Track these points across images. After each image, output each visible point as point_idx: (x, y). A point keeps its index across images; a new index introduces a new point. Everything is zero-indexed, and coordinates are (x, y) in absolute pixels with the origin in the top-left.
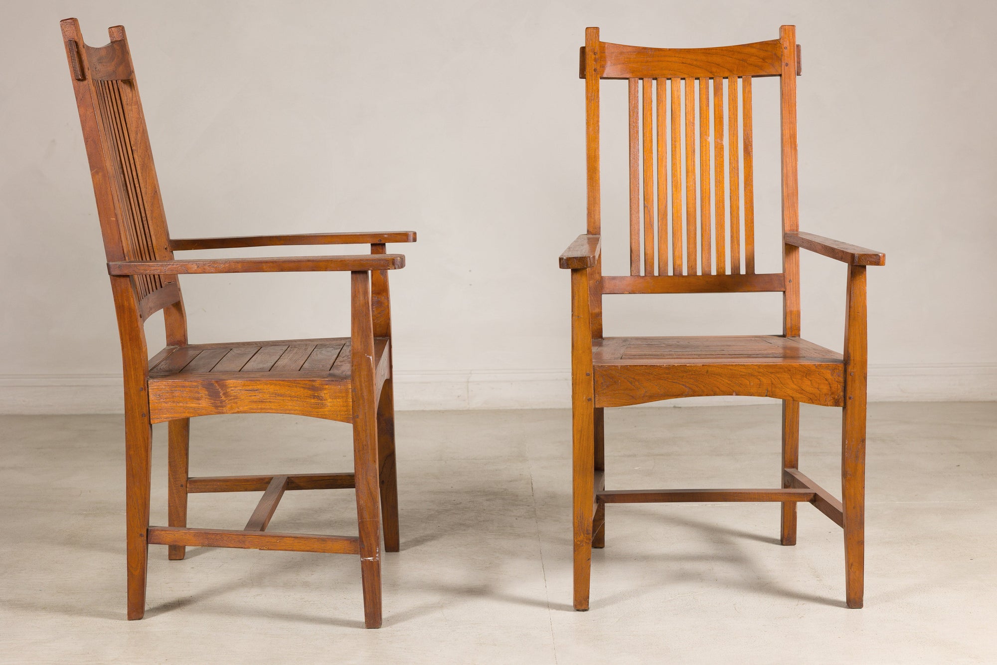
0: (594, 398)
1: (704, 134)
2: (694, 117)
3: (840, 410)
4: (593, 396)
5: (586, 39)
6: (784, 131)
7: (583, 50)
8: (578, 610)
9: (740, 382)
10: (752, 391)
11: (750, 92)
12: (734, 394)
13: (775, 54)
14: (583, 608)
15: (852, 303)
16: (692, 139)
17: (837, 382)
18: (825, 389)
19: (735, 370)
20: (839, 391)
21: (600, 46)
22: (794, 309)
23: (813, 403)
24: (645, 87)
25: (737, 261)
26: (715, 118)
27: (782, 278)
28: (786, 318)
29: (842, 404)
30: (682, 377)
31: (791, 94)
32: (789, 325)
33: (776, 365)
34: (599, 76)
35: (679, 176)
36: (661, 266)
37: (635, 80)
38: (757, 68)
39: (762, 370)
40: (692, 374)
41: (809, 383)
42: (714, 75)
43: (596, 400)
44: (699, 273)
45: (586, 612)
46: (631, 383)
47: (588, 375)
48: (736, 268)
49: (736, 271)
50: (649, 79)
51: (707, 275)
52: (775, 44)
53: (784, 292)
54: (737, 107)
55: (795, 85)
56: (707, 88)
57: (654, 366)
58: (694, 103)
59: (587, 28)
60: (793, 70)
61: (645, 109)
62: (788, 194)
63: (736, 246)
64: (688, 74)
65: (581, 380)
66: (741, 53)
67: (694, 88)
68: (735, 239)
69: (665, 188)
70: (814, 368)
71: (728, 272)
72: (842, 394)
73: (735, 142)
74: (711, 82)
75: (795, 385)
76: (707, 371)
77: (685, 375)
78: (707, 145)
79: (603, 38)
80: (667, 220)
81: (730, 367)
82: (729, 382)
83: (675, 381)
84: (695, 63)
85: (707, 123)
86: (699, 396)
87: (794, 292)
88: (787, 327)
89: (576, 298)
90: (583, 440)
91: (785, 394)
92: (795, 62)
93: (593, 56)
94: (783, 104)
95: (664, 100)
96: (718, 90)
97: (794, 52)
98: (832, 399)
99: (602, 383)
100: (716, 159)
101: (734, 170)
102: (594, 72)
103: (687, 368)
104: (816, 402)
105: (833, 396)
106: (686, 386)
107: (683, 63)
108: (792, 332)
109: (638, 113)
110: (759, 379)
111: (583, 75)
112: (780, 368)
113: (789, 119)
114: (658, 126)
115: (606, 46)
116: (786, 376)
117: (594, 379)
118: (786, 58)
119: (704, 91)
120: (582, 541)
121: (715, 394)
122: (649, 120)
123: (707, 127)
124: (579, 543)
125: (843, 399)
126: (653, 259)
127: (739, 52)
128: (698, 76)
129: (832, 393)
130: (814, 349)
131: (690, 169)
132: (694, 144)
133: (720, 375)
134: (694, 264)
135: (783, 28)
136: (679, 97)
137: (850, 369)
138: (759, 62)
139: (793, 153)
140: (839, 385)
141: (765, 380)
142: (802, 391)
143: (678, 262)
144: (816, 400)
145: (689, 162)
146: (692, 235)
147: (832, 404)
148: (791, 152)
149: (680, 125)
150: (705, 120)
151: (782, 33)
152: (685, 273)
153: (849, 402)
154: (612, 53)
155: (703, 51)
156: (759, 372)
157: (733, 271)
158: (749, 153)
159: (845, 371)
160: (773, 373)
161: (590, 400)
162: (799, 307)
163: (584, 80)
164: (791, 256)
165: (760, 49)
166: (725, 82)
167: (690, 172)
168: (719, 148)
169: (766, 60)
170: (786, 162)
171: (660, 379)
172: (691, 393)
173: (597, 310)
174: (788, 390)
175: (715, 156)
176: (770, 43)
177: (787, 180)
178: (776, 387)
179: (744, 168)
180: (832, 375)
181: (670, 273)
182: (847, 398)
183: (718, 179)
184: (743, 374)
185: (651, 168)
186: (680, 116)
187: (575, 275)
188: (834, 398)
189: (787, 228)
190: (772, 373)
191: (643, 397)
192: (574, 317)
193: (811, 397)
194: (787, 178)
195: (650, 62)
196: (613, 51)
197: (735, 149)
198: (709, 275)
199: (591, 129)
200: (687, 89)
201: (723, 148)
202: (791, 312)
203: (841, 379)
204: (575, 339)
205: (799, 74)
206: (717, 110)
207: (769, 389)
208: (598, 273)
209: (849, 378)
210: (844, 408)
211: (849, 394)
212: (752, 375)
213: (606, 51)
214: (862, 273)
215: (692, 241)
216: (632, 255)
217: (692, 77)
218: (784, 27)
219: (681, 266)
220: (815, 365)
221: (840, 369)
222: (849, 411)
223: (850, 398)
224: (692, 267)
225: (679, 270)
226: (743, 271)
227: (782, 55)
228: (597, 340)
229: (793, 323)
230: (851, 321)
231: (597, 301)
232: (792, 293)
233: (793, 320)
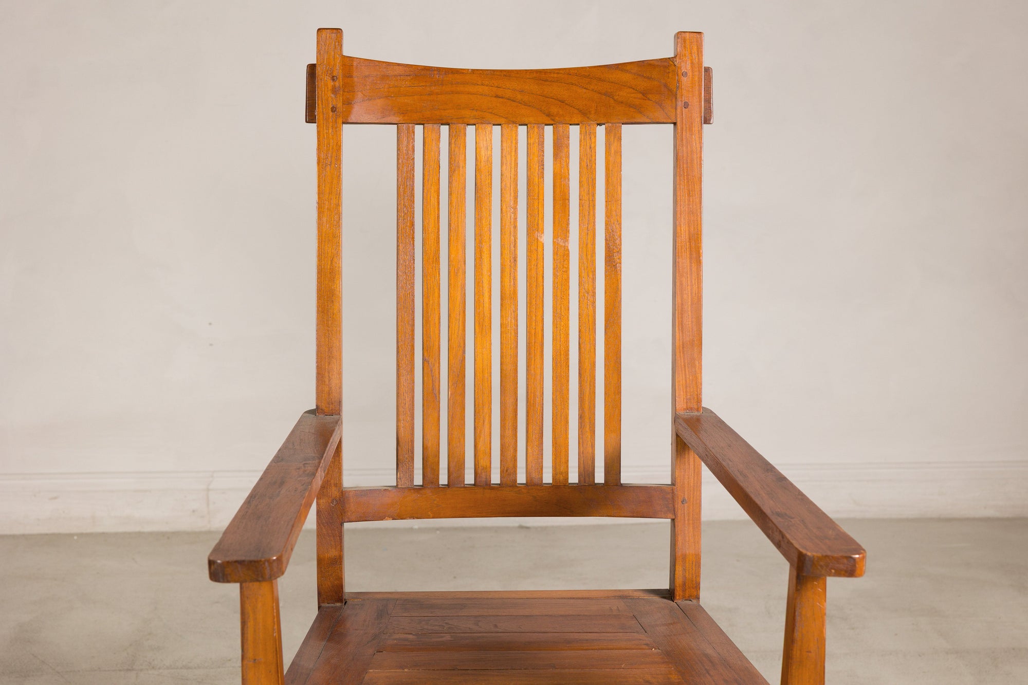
1: (534, 228)
2: (516, 198)
5: (319, 52)
6: (678, 228)
7: (312, 69)
11: (619, 153)
13: (666, 86)
16: (512, 238)
21: (344, 65)
22: (690, 551)
24: (427, 140)
25: (590, 462)
26: (554, 200)
27: (670, 496)
28: (674, 565)
31: (692, 160)
32: (679, 577)
34: (340, 121)
35: (487, 305)
36: (451, 469)
37: (408, 129)
38: (632, 109)
42: (553, 120)
44: (521, 478)
48: (587, 471)
49: (587, 479)
50: (435, 126)
51: (533, 484)
52: (665, 67)
53: (673, 520)
54: (594, 180)
55: (701, 143)
56: (541, 144)
58: (516, 171)
59: (319, 30)
60: (696, 114)
61: (426, 179)
62: (683, 345)
63: (588, 435)
64: (506, 118)
66: (603, 81)
67: (517, 143)
68: (587, 421)
69: (461, 327)
71: (573, 478)
73: (589, 245)
74: (549, 131)
78: (540, 249)
79: (350, 49)
80: (464, 385)
84: (519, 97)
85: (540, 209)
87: (691, 522)
88: (676, 581)
89: (250, 624)
92: (700, 101)
93: (331, 83)
94: (678, 178)
95: (461, 164)
96: (560, 146)
97: (700, 79)
100: (555, 276)
101: (587, 295)
102: (331, 114)
107: (497, 96)
108: (684, 591)
109: (413, 189)
111: (311, 117)
113: (689, 205)
114: (450, 213)
115: (355, 63)
118: (684, 92)
119: (535, 149)
122: (433, 201)
123: (540, 216)
126: (437, 455)
127: (600, 80)
128: (526, 120)
131: (508, 292)
132: (515, 246)
134: (511, 465)
135: (680, 36)
136: (489, 161)
138: (635, 98)
139: (694, 269)
143: (482, 463)
145: (507, 280)
146: (510, 414)
148: (691, 266)
149: (490, 210)
150: (536, 204)
151: (679, 45)
152: (496, 479)
154: (366, 77)
155: (535, 75)
157: (582, 479)
158: (615, 266)
162: (699, 549)
163: (314, 125)
164: (686, 456)
165: (640, 75)
166: (574, 132)
167: (508, 298)
168: (562, 256)
169: (650, 96)
170: (681, 284)
173: (333, 553)
175: (554, 269)
176: (657, 63)
177: (682, 318)
179: (606, 293)
181: (469, 479)
183: (559, 311)
185: (436, 290)
186: (490, 194)
189: (681, 405)
192: (245, 662)
194: (682, 314)
195: (437, 94)
196: (367, 74)
197: (589, 257)
198: (540, 485)
199: (325, 219)
200: (504, 145)
201: (568, 255)
202: (684, 557)
205: (707, 121)
206: (558, 184)
208: (336, 485)
213: (355, 74)
215: (509, 424)
216: (399, 449)
217: (514, 122)
218: (683, 35)
219: (488, 469)
224: (508, 470)
225: (484, 477)
226: (600, 478)
227: (678, 88)
228: (332, 607)
229: (687, 575)
230: (794, 667)
231: (334, 536)
232: (686, 522)
233: (687, 571)
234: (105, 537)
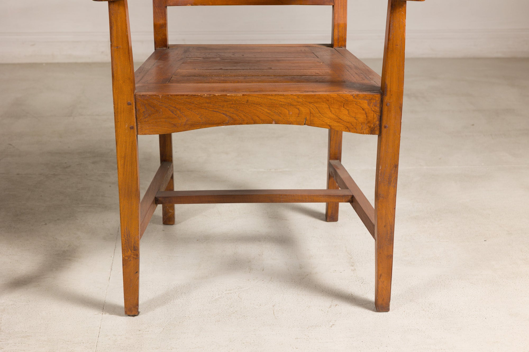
0: (137, 125)
3: (375, 138)
4: (135, 124)
8: (129, 316)
9: (279, 111)
10: (292, 119)
12: (273, 122)
14: (133, 314)
15: (390, 36)
17: (374, 111)
18: (361, 118)
19: (275, 100)
20: (375, 120)
22: (341, 22)
23: (350, 131)
28: (334, 30)
29: (377, 132)
30: (223, 106)
32: (336, 37)
33: (315, 95)
39: (300, 100)
40: (232, 104)
41: (346, 112)
43: (139, 128)
45: (136, 317)
46: (172, 112)
47: (129, 104)
53: (333, 6)
57: (195, 95)
65: (122, 109)
70: (352, 98)
72: (378, 123)
75: (333, 114)
76: (248, 101)
77: (225, 104)
81: (269, 97)
82: (268, 111)
83: (217, 110)
86: (239, 124)
87: (342, 7)
88: (335, 39)
90: (127, 166)
91: (323, 123)
98: (368, 127)
99: (144, 112)
103: (228, 98)
104: (352, 130)
105: (369, 124)
106: (226, 115)
108: (338, 42)
110: (298, 109)
112: (319, 98)
116: (325, 106)
117: (136, 108)
120: (129, 257)
121: (255, 123)
124: (126, 258)
125: (378, 127)
129: (369, 122)
130: (356, 68)
133: (260, 104)
137: (386, 99)
140: (375, 115)
141: (304, 110)
142: (339, 120)
144: (353, 129)
147: (367, 132)
153: (384, 131)
156: (298, 102)
159: (382, 101)
160: (312, 102)
161: (132, 128)
162: (346, 21)
171: (201, 108)
172: (232, 121)
173: (161, 22)
174: (326, 119)
178: (314, 116)
180: (369, 105)
182: (383, 127)
184: (283, 103)
187: (112, 5)
188: (370, 127)
190: (310, 103)
191: (185, 125)
192: (113, 48)
193: (348, 126)
202: (339, 25)
203: (378, 109)
204: (114, 70)
207: (308, 118)
209: (385, 108)
210: (380, 135)
211: (384, 123)
212: (291, 105)
214: (402, 6)
220: (353, 95)
221: (377, 99)
222: (384, 140)
223: (385, 127)
228: (162, 49)
229: (340, 34)
230: (389, 53)
231: (162, 13)
232: (340, 7)
233: (340, 33)
234: (59, 65)
